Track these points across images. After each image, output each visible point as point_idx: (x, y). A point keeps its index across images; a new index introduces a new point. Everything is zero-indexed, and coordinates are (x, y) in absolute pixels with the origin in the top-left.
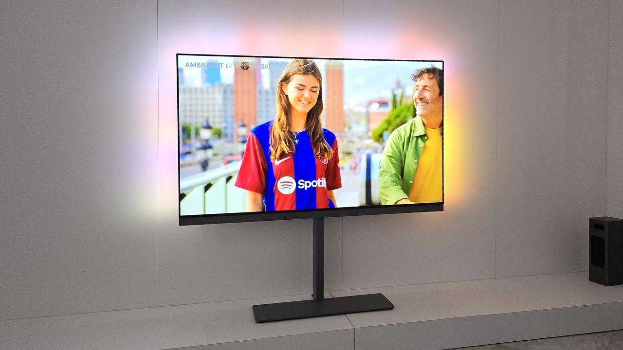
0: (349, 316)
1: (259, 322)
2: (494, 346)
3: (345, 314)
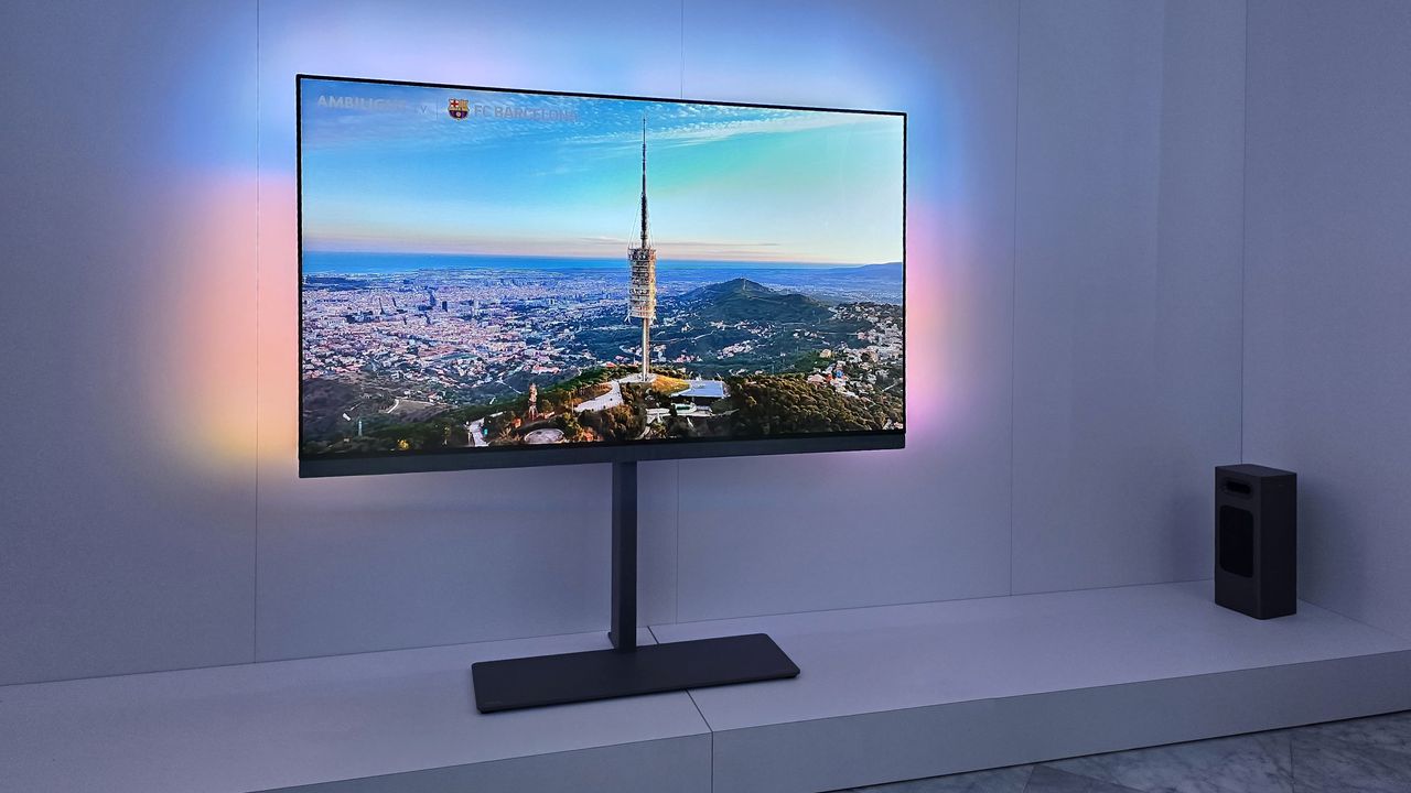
0: (697, 695)
1: (485, 709)
2: (1031, 768)
3: (686, 689)
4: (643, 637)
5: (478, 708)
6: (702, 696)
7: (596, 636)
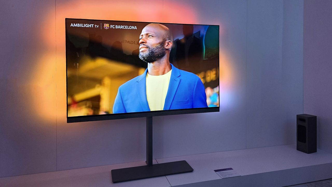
0: (168, 177)
3: (165, 175)
4: (154, 162)
5: (113, 182)
6: (169, 177)
7: (143, 162)
